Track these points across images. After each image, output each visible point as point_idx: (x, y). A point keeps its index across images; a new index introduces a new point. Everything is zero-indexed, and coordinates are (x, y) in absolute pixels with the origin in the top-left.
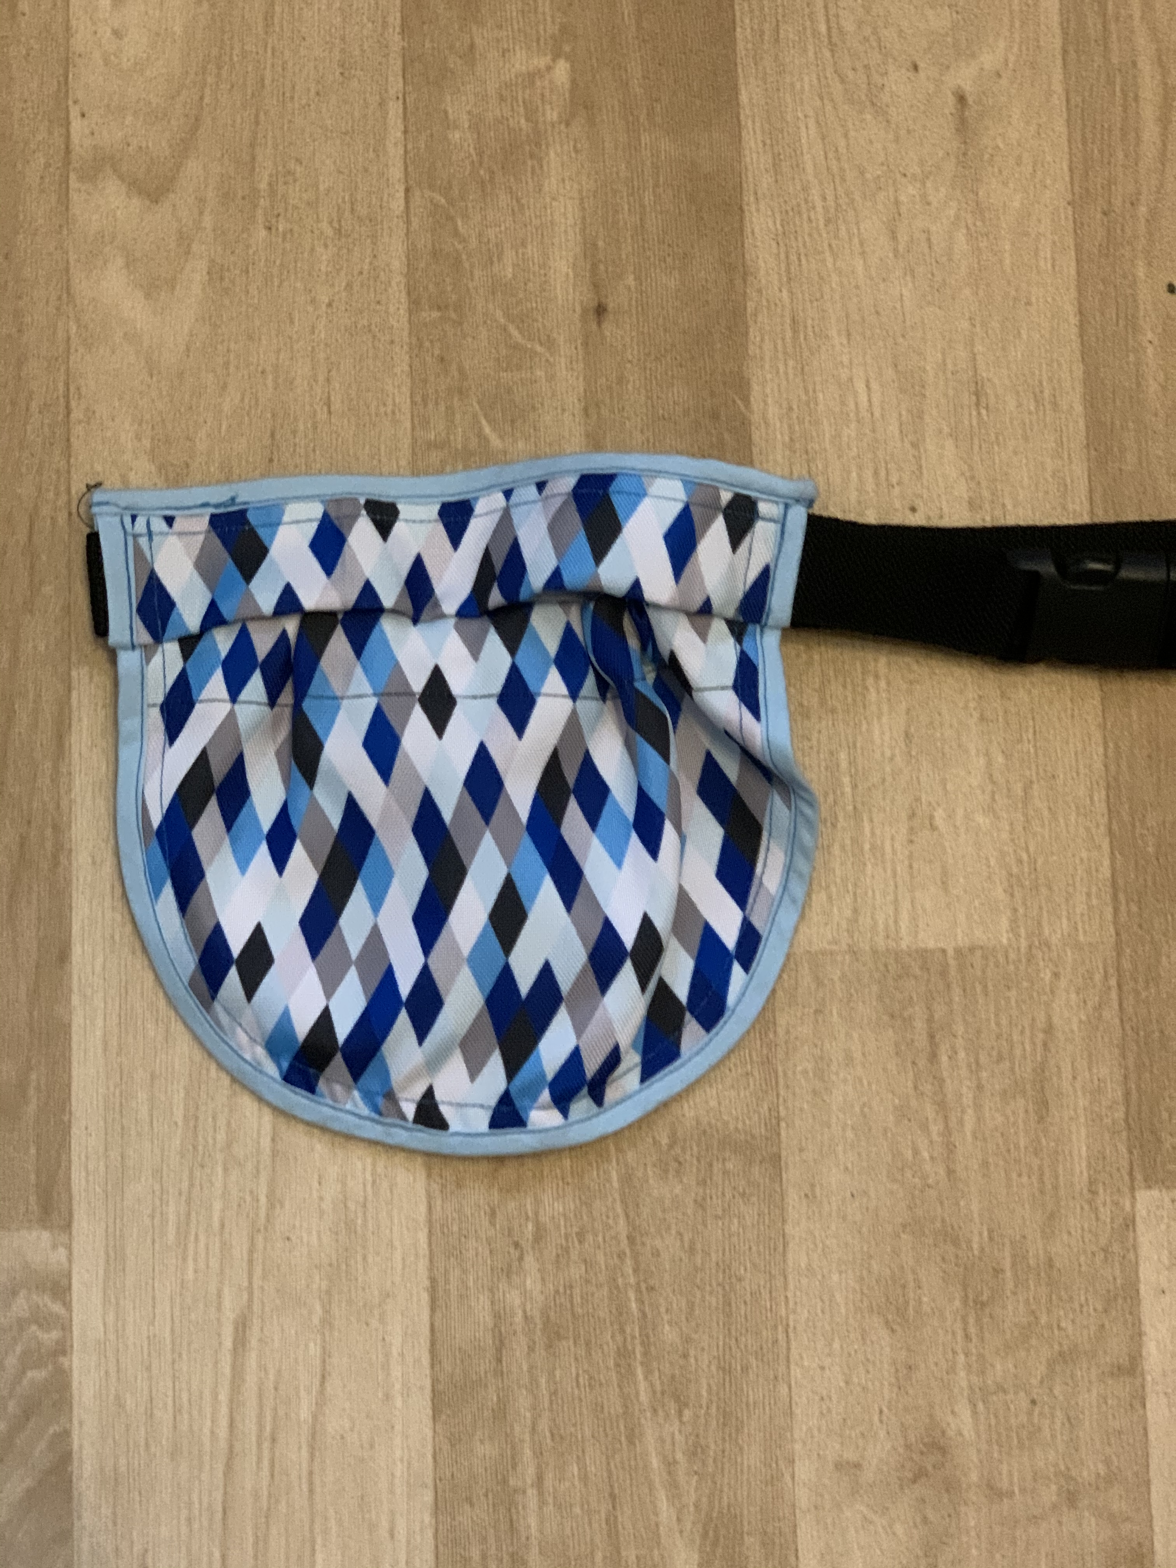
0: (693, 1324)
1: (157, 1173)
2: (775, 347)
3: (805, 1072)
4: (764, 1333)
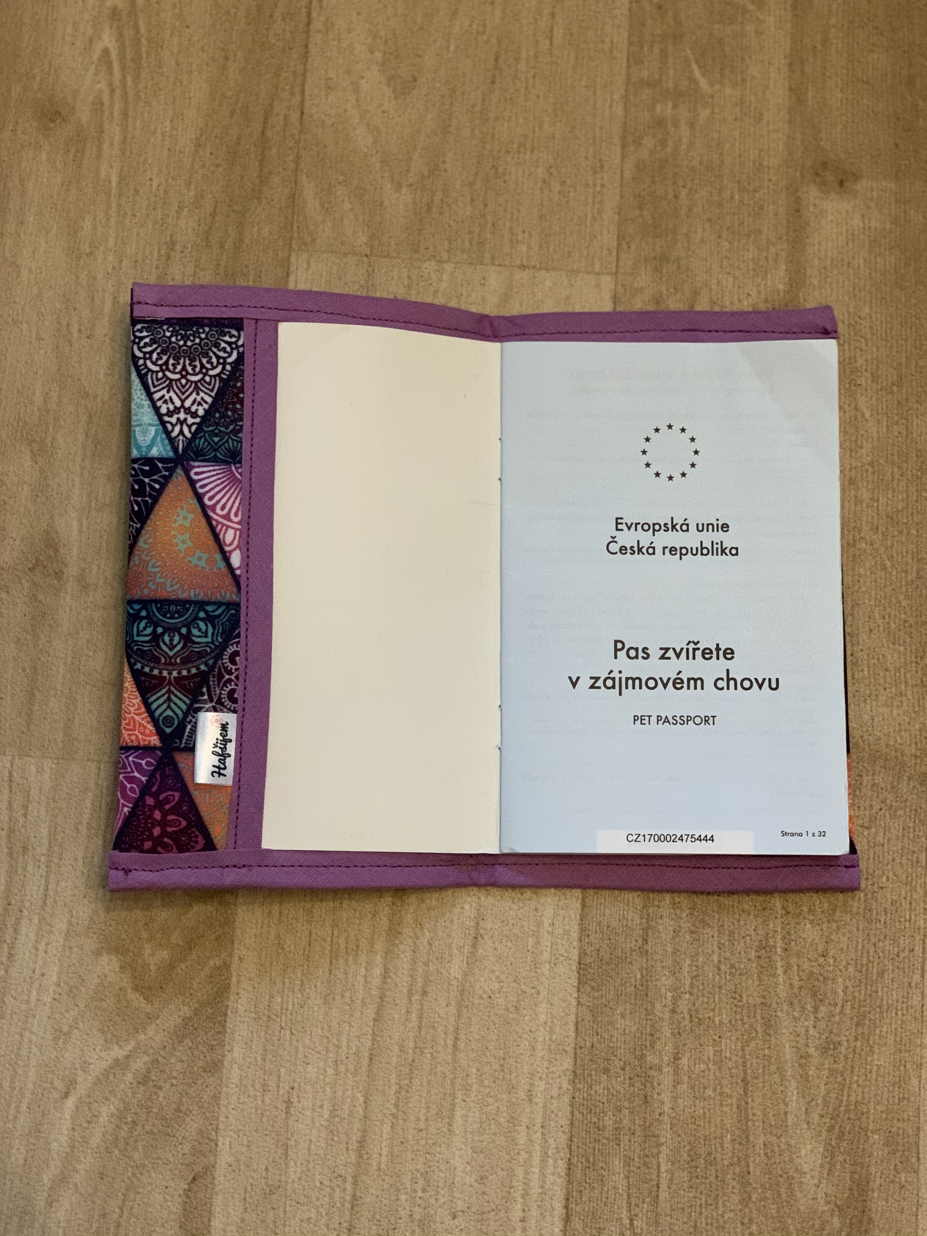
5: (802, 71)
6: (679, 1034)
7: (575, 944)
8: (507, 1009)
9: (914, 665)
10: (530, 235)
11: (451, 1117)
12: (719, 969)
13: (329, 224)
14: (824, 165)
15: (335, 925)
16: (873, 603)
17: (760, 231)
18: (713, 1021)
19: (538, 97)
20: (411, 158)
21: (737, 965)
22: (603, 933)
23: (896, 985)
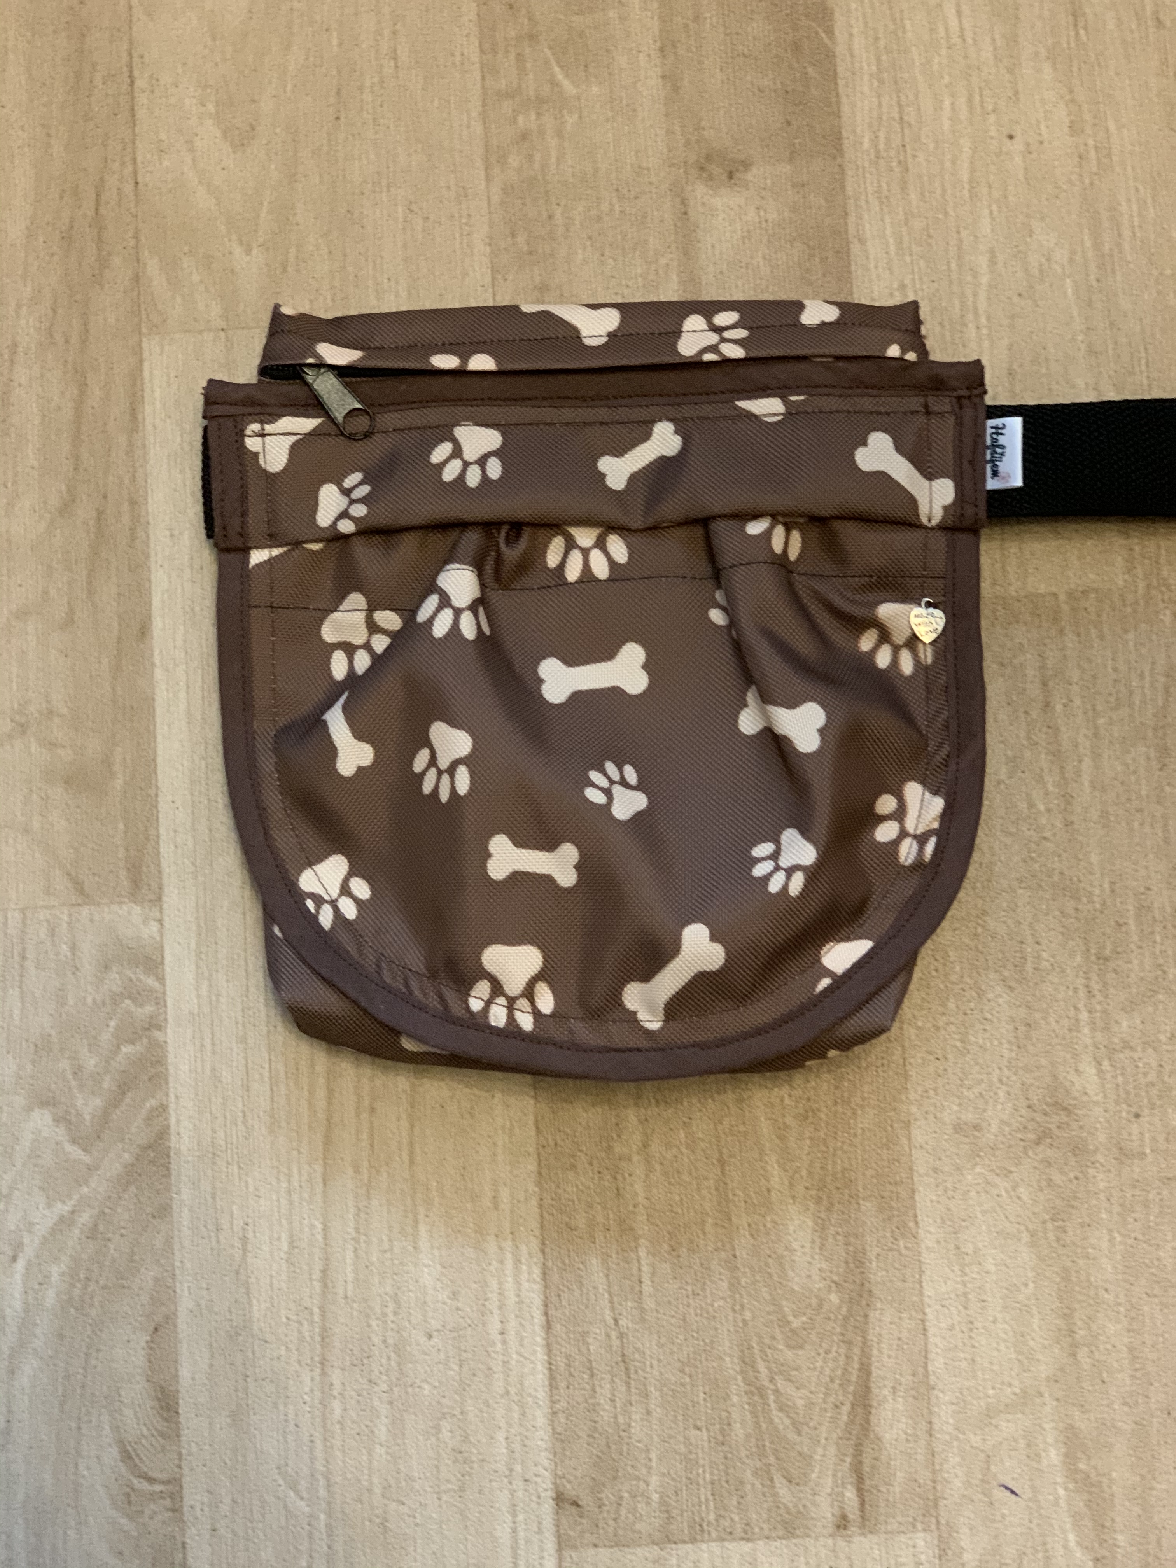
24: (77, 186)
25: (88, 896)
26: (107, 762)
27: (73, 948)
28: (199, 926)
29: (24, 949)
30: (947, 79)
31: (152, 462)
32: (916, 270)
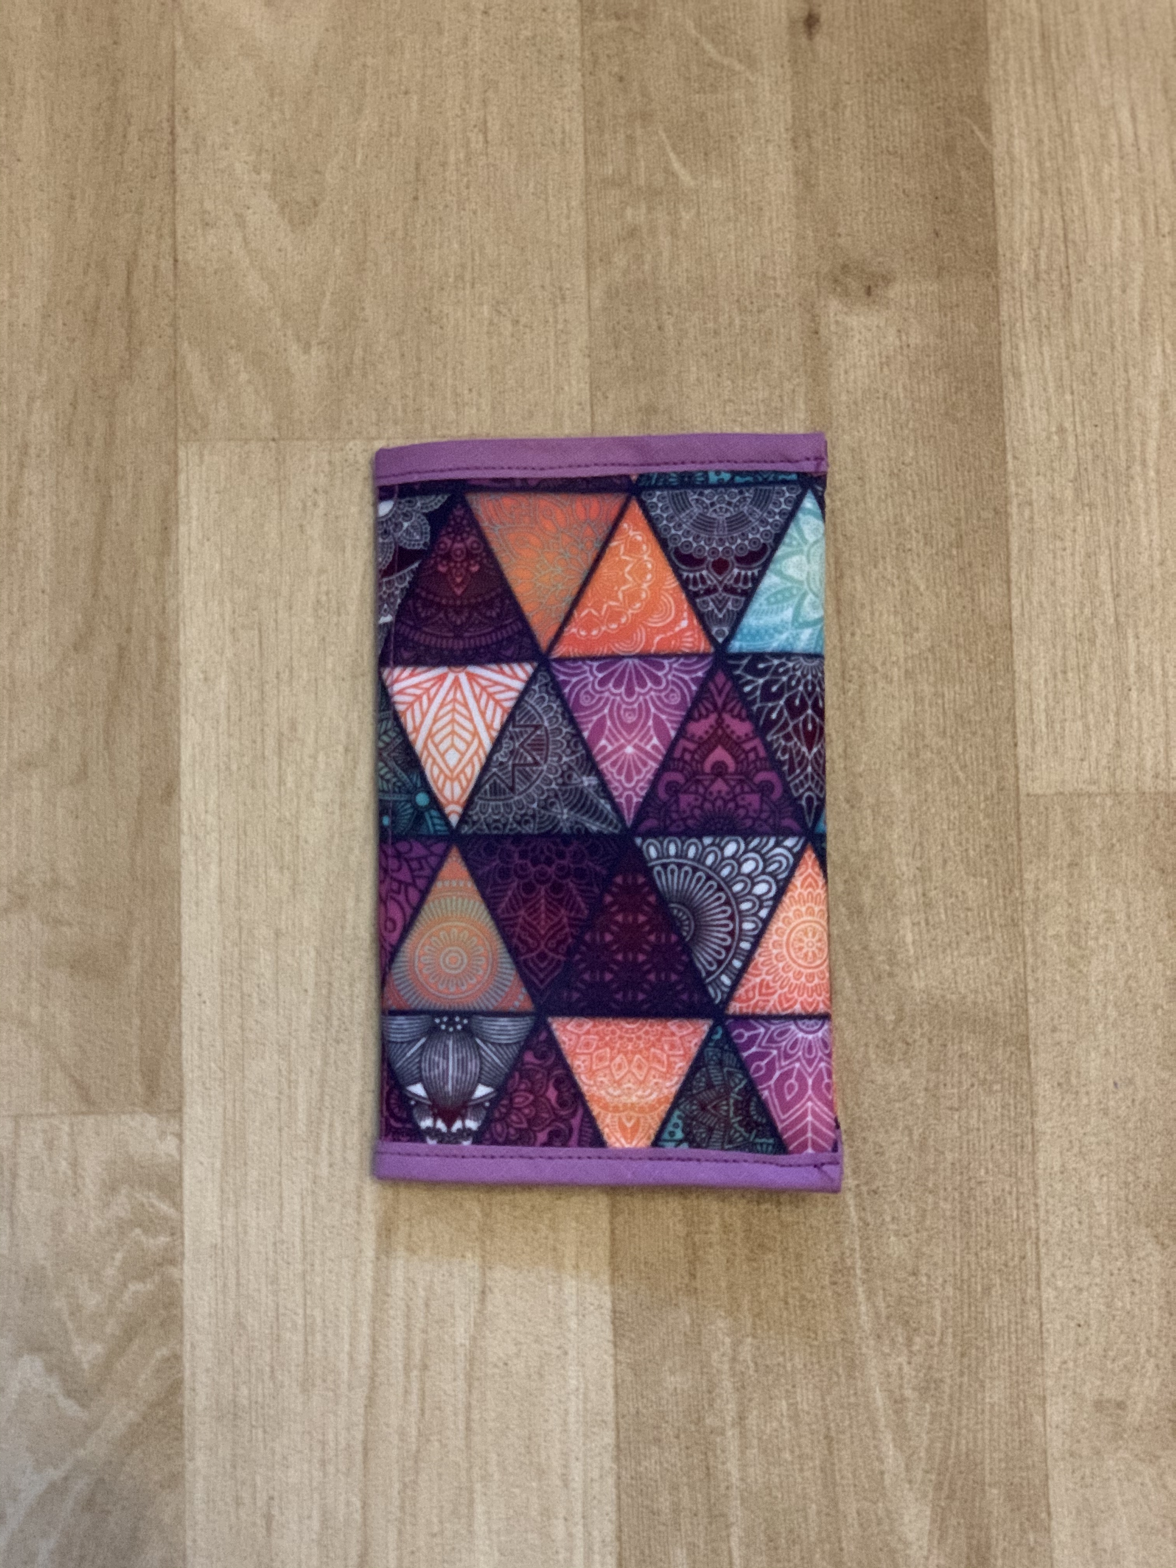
0: (925, 1234)
1: (283, 1050)
2: (1022, 69)
3: (1057, 936)
4: (1010, 1247)
5: (810, 145)
6: (743, 1387)
7: (607, 1288)
8: (529, 1376)
9: (1001, 901)
10: (480, 395)
11: (471, 1517)
12: (786, 1303)
13: (223, 403)
14: (845, 268)
15: (306, 1292)
16: (945, 827)
17: (769, 362)
18: (785, 1367)
19: (475, 213)
20: (319, 309)
21: (808, 1296)
22: (640, 1272)
23: (1006, 1303)
24: (104, 259)
25: (94, 1103)
26: (122, 946)
27: (74, 1164)
28: (225, 1143)
29: (16, 1164)
30: (1117, 195)
31: (185, 591)
32: (1077, 412)
